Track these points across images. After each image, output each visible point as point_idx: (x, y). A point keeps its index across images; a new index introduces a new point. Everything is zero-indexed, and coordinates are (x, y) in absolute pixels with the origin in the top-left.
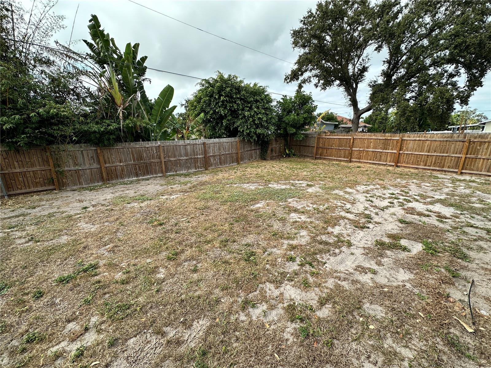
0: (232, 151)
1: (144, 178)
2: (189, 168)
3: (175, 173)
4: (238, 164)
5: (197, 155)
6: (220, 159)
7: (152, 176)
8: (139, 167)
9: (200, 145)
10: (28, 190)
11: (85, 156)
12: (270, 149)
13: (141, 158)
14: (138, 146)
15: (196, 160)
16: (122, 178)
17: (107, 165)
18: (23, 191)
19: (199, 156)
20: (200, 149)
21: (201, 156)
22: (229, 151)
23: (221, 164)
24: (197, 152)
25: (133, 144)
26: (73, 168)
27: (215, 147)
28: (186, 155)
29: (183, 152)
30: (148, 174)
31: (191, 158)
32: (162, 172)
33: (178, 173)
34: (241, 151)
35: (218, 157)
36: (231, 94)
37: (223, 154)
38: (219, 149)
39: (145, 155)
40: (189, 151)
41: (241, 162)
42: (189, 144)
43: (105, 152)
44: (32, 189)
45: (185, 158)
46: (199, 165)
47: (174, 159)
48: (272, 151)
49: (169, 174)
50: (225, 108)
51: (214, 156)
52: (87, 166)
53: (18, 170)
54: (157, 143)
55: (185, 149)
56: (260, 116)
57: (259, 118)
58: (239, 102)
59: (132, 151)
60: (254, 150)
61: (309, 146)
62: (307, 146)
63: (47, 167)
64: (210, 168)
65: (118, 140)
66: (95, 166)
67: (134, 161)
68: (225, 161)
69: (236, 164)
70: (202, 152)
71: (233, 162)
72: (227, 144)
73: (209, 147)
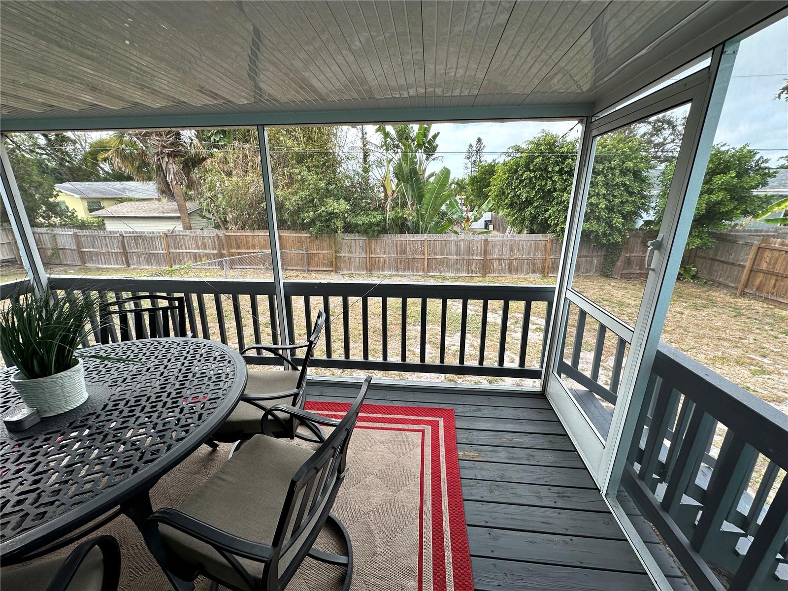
0: (534, 255)
1: (403, 274)
2: (459, 270)
3: (439, 274)
4: (544, 276)
5: (473, 255)
6: (510, 264)
7: (412, 273)
8: (401, 261)
9: (479, 243)
10: (318, 269)
11: (357, 245)
12: (622, 258)
13: (403, 252)
14: (402, 239)
15: (470, 262)
16: (383, 270)
17: (372, 256)
18: (315, 269)
19: (475, 257)
20: (478, 247)
21: (479, 258)
22: (529, 254)
23: (510, 271)
24: (473, 250)
25: (399, 237)
26: (347, 255)
27: (504, 246)
28: (458, 253)
29: (453, 249)
30: (408, 269)
31: (464, 259)
32: (424, 271)
33: (442, 274)
34: (553, 257)
35: (508, 262)
37: (516, 259)
38: (512, 250)
39: (408, 249)
40: (462, 248)
41: (551, 275)
42: (463, 240)
43: (373, 242)
44: (321, 268)
45: (455, 257)
46: (474, 269)
47: (440, 257)
48: (628, 262)
49: (431, 274)
51: (500, 260)
52: (357, 255)
53: (315, 252)
54: (424, 236)
55: (457, 246)
59: (396, 243)
60: (586, 256)
61: (733, 264)
62: (728, 263)
63: (331, 252)
64: (490, 275)
65: (384, 231)
66: (364, 255)
67: (397, 254)
68: (519, 268)
69: (541, 276)
70: (481, 252)
71: (534, 272)
72: (526, 245)
73: (494, 247)
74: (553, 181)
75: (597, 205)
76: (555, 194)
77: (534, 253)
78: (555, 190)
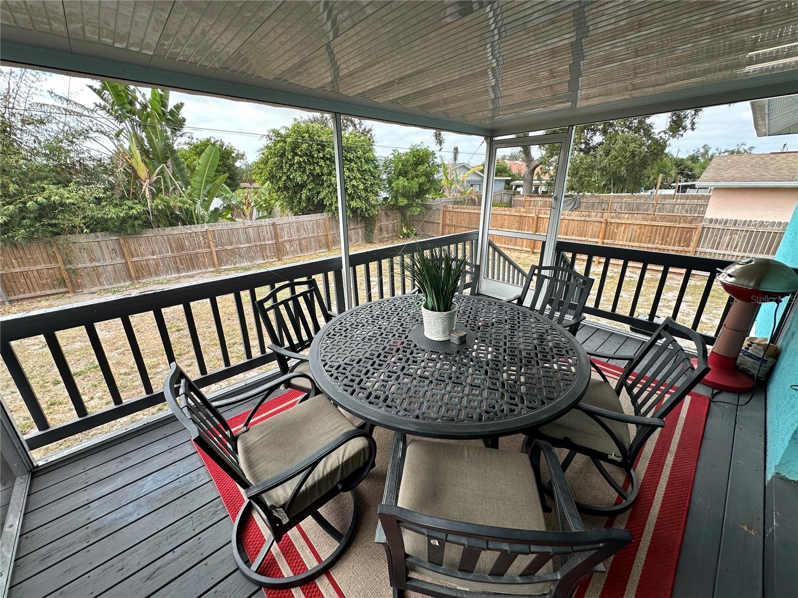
0: (318, 233)
1: (188, 274)
2: (253, 259)
3: (233, 266)
4: (329, 250)
5: (264, 240)
6: (300, 244)
7: (199, 271)
8: (180, 260)
9: (268, 227)
10: (33, 294)
11: (104, 248)
12: (377, 227)
13: (181, 247)
14: (176, 233)
15: (263, 248)
16: (157, 275)
17: (135, 259)
18: (28, 295)
19: (267, 242)
20: (267, 232)
21: (270, 242)
22: (314, 232)
23: (302, 251)
24: (264, 236)
25: (169, 230)
26: (88, 265)
27: (292, 228)
28: (248, 240)
29: (242, 237)
30: (194, 268)
31: (256, 246)
32: (214, 266)
33: (237, 265)
34: (332, 232)
35: (298, 242)
36: (311, 152)
37: (304, 238)
38: (298, 231)
39: (187, 243)
40: (251, 234)
41: (334, 248)
42: (250, 226)
43: (131, 241)
44: (38, 293)
45: (247, 245)
46: (269, 255)
47: (230, 247)
48: (381, 230)
49: (223, 267)
50: (304, 172)
51: (291, 241)
52: (108, 262)
53: (18, 270)
54: (204, 226)
55: (246, 232)
56: (354, 182)
57: (353, 186)
58: (322, 163)
59: (168, 239)
60: (354, 229)
61: (433, 223)
62: (431, 222)
63: (54, 265)
64: (285, 257)
65: (147, 225)
66: (119, 260)
67: (173, 251)
68: (309, 247)
69: (326, 250)
70: (272, 236)
71: (320, 248)
72: (310, 224)
73: (282, 229)
74: (320, 166)
75: (357, 187)
76: (325, 178)
77: (318, 231)
78: (323, 175)
